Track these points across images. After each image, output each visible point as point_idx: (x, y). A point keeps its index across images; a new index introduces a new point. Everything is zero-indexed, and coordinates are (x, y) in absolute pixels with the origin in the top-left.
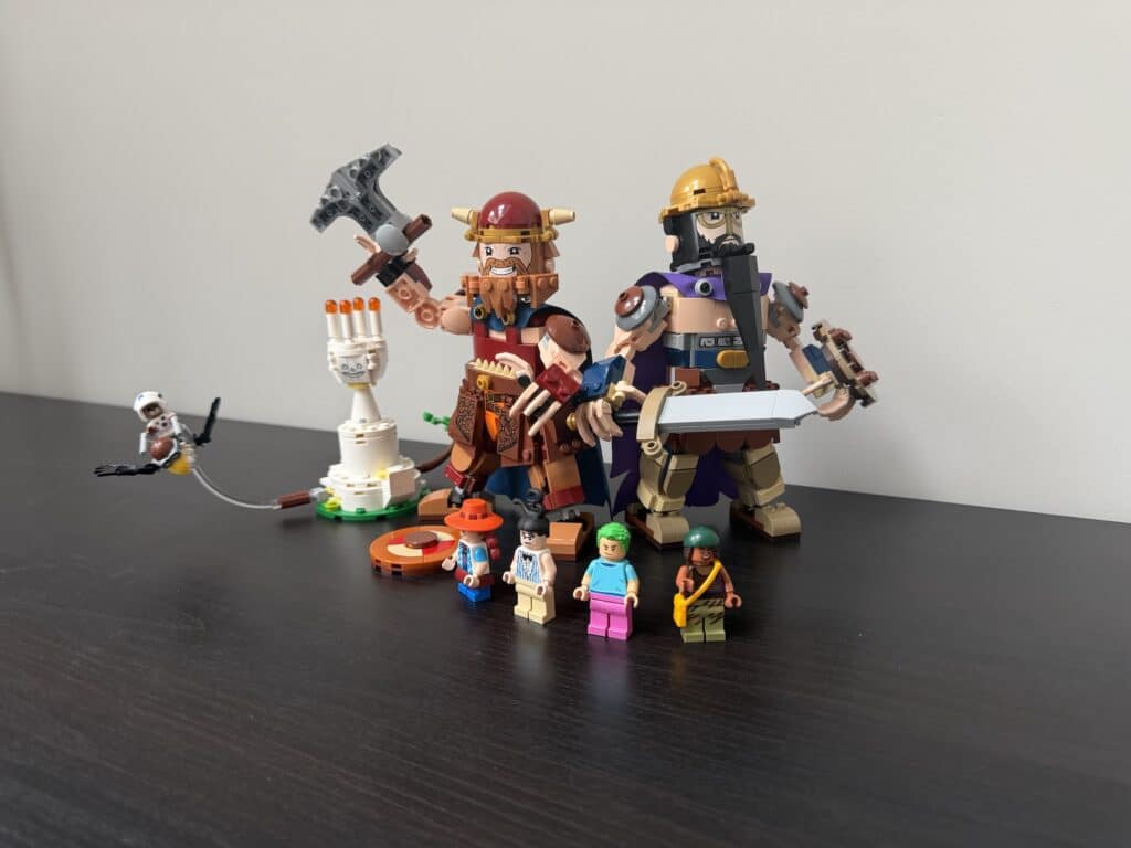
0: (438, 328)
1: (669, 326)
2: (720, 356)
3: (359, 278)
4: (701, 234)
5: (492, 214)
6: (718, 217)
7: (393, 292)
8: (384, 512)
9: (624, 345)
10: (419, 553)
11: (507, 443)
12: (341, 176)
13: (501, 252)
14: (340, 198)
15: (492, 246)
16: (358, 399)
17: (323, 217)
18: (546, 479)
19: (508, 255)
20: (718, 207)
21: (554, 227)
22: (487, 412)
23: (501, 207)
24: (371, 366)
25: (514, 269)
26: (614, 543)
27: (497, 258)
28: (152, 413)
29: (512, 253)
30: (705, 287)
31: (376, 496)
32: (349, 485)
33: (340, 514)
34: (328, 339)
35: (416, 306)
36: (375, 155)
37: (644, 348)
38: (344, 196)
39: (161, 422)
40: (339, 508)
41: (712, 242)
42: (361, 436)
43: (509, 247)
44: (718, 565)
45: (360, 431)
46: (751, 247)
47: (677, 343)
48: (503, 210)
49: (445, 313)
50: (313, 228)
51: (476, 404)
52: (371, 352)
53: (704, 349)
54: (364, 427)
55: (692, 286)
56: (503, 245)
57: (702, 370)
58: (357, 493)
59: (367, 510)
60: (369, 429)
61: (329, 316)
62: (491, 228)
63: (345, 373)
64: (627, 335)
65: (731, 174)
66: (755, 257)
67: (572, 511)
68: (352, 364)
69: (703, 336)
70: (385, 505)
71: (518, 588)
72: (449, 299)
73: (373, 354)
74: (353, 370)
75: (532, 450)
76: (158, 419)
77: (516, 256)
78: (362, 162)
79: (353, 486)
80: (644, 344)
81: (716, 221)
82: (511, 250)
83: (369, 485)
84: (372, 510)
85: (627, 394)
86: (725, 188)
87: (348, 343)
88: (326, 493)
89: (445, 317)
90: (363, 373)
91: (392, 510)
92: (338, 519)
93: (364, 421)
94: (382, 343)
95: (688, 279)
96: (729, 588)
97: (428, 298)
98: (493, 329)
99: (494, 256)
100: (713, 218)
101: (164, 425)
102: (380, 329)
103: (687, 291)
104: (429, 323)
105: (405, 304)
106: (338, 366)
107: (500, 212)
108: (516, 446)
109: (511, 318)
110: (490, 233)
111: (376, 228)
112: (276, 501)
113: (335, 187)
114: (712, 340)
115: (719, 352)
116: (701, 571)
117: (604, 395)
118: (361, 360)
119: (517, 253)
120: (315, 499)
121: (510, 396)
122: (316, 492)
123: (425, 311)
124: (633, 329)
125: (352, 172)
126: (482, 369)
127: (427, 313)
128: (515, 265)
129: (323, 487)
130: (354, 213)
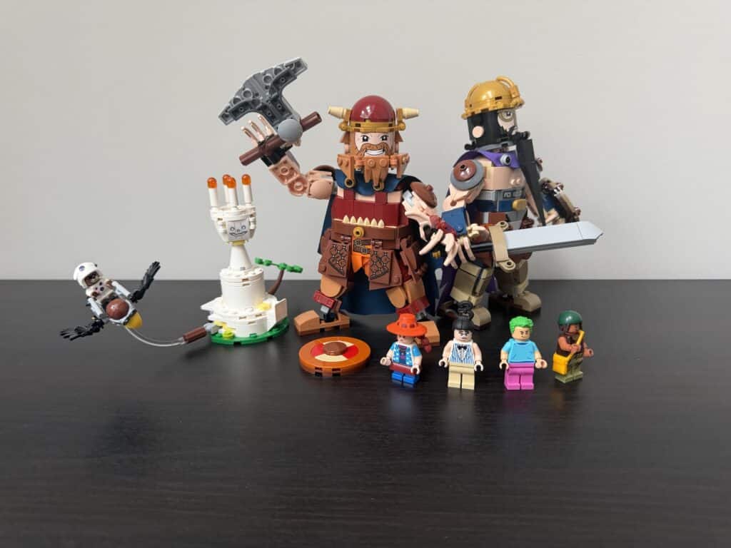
0: (305, 195)
1: (485, 187)
2: (515, 203)
3: (247, 160)
4: (501, 125)
5: (363, 112)
6: (510, 115)
7: (275, 170)
8: (269, 335)
9: (459, 200)
10: (341, 358)
11: (377, 274)
12: (255, 80)
13: (374, 139)
14: (251, 98)
15: (368, 135)
16: (236, 253)
17: (235, 112)
18: (407, 294)
19: (380, 141)
20: (510, 108)
21: (404, 120)
22: (354, 253)
23: (368, 108)
24: (252, 227)
25: (384, 151)
26: (526, 329)
27: (372, 143)
28: (93, 280)
29: (383, 140)
30: (508, 160)
31: (263, 323)
32: (240, 318)
33: (236, 340)
34: (211, 208)
35: (290, 180)
36: (291, 65)
37: (471, 201)
38: (254, 97)
39: (99, 287)
40: (234, 337)
41: (508, 130)
42: (247, 280)
43: (382, 135)
44: (582, 333)
45: (246, 277)
46: (527, 134)
47: (491, 197)
48: (371, 109)
49: (314, 184)
50: (221, 122)
51: (347, 249)
52: (251, 216)
53: (505, 200)
54: (246, 273)
55: (498, 159)
56: (377, 134)
57: (506, 213)
58: (250, 323)
59: (258, 334)
60: (250, 274)
61: (211, 191)
62: (367, 122)
63: (231, 234)
64: (465, 193)
65: (516, 87)
66: (531, 140)
67: (422, 314)
68: (238, 226)
69: (505, 192)
70: (269, 329)
71: (451, 369)
72: (311, 173)
73: (253, 218)
74: (238, 230)
75: (400, 276)
76: (97, 285)
77: (385, 141)
78: (277, 71)
79: (245, 317)
80: (471, 200)
81: (509, 117)
82: (383, 137)
83: (257, 316)
84: (261, 334)
85: (480, 232)
86: (513, 96)
87: (234, 210)
88: (216, 326)
89: (315, 188)
90: (246, 232)
91: (274, 332)
92: (238, 344)
93: (244, 269)
94: (254, 209)
95: (495, 155)
96: (585, 345)
97: (301, 175)
98: (360, 193)
99: (369, 141)
100: (508, 115)
101: (102, 289)
102: (252, 199)
103: (496, 163)
104: (299, 192)
105: (282, 178)
106: (228, 228)
107: (369, 111)
108: (388, 275)
109: (382, 186)
110: (365, 125)
111: (280, 122)
112: (181, 339)
113: (247, 89)
114: (510, 193)
115: (514, 200)
116: (574, 339)
117: (465, 234)
118: (246, 223)
119: (386, 139)
120: (209, 332)
121: (380, 240)
122: (208, 327)
123: (298, 184)
124: (469, 189)
125: (266, 79)
126: (358, 223)
127: (297, 184)
128: (384, 148)
129: (211, 322)
130: (263, 110)
